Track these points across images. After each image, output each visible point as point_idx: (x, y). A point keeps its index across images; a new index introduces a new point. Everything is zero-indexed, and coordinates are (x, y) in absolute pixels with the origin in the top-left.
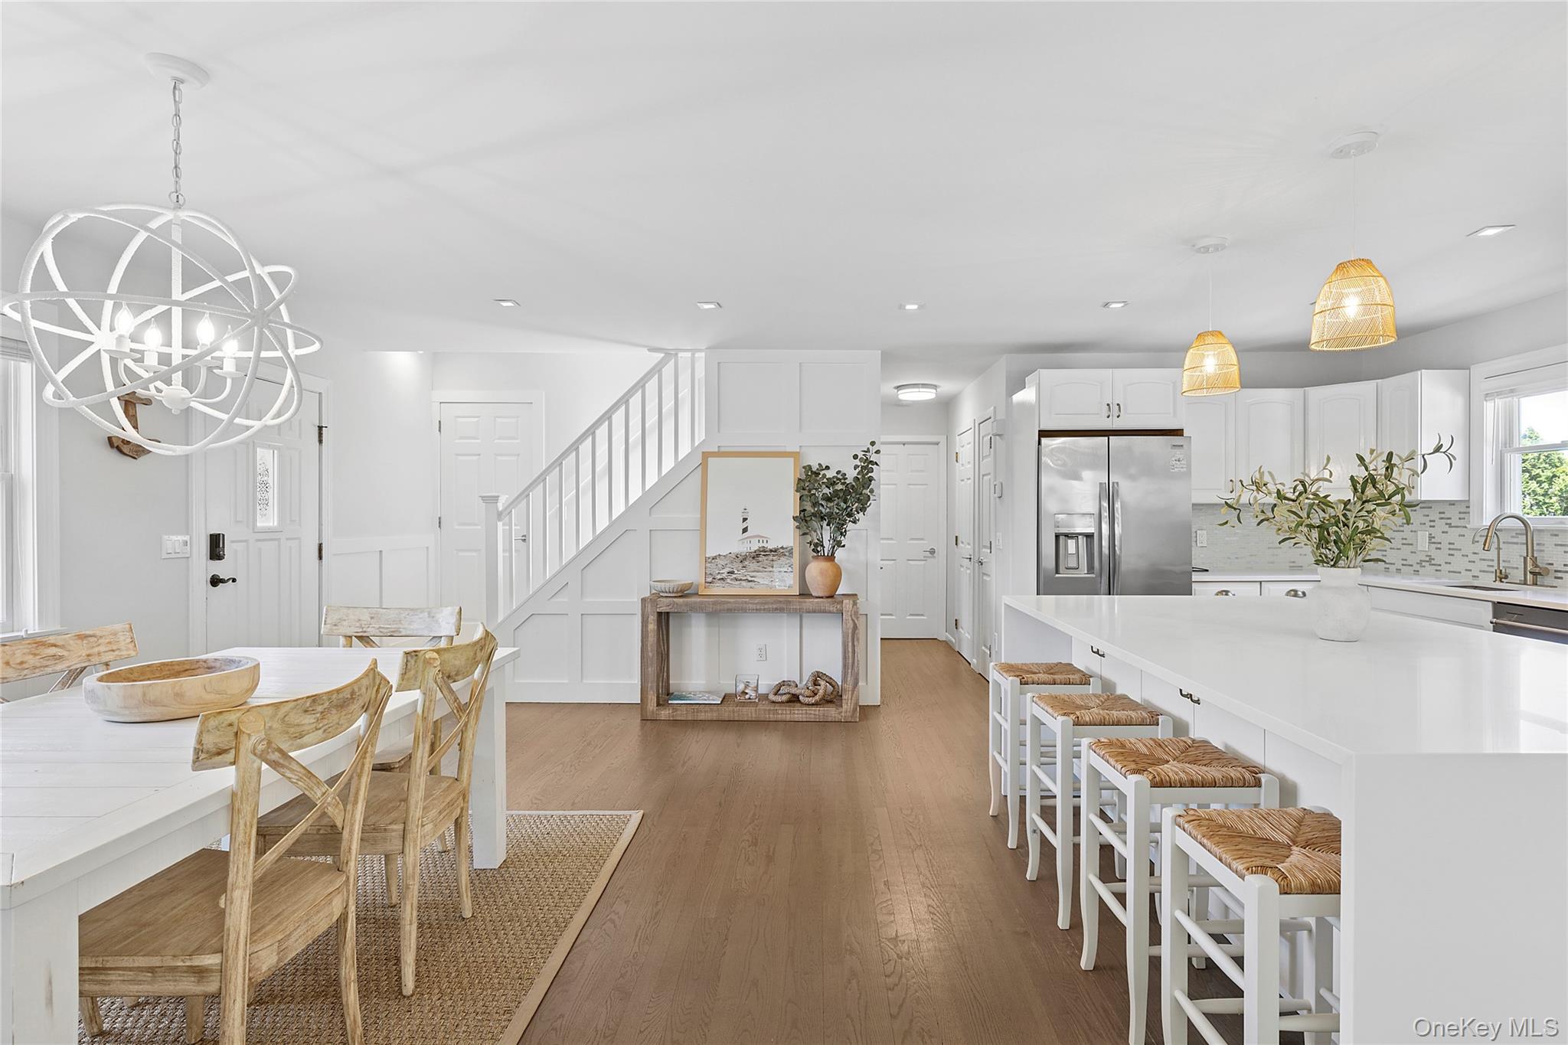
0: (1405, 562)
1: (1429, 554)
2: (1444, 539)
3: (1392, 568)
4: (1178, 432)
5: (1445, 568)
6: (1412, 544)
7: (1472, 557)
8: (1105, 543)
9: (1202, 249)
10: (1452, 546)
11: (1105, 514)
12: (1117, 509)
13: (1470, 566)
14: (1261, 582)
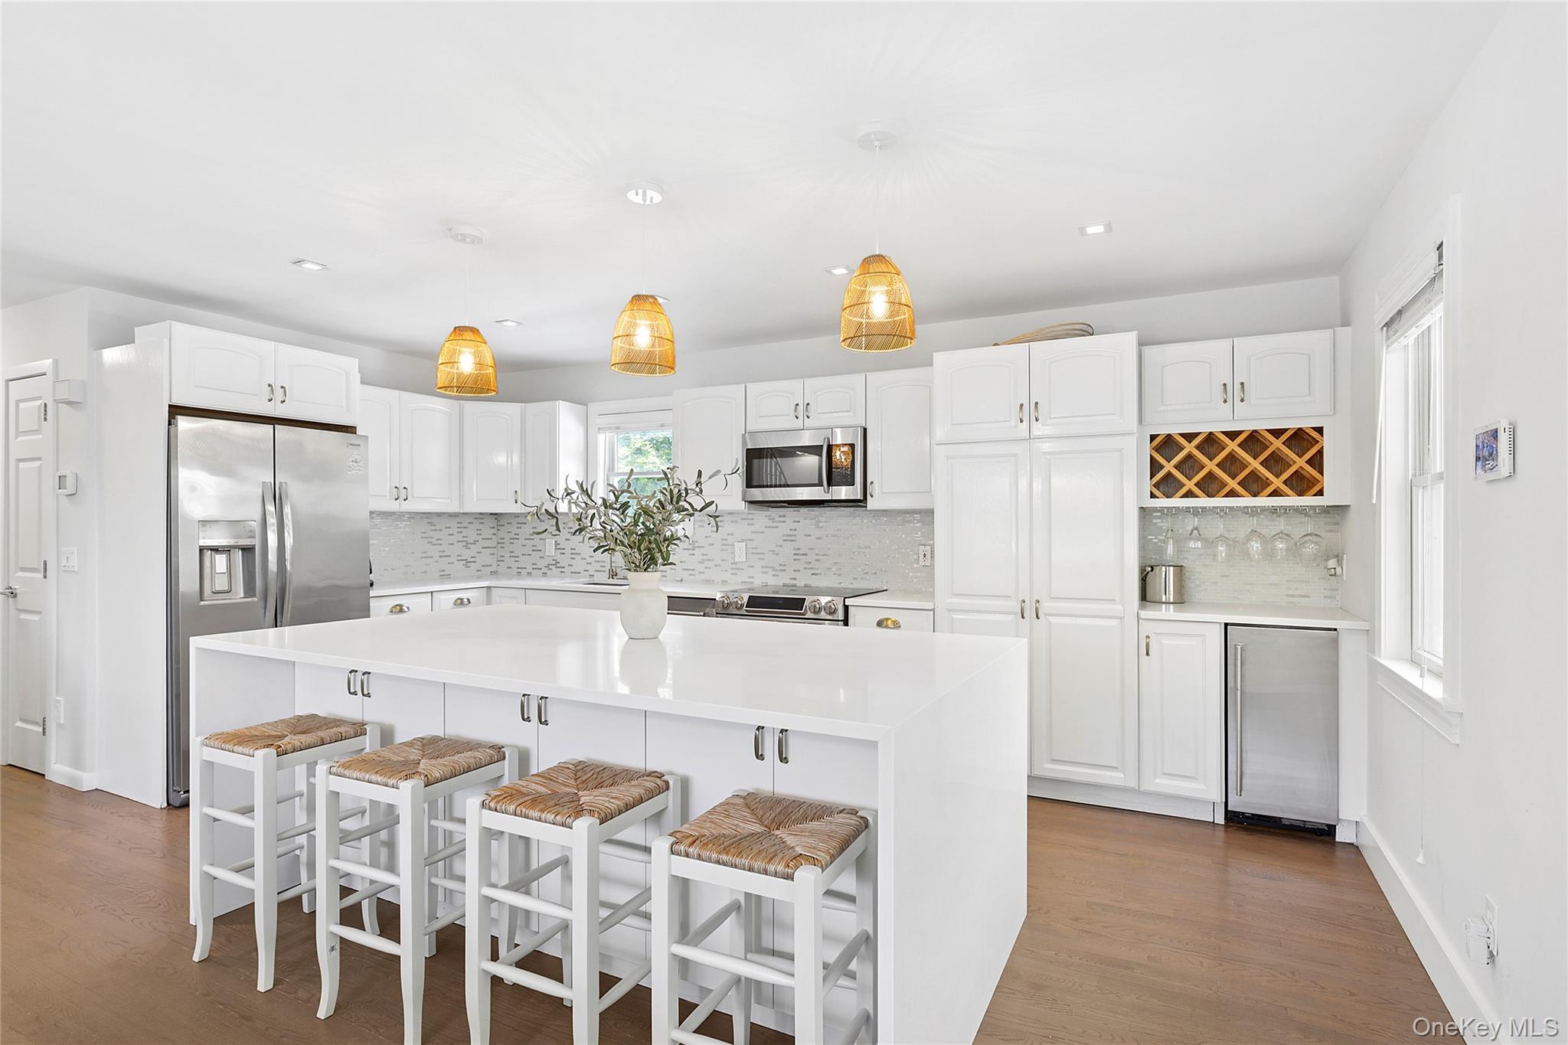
0: (535, 567)
1: (555, 558)
2: (567, 546)
3: (524, 572)
4: (349, 429)
5: (568, 569)
6: (540, 551)
7: (589, 560)
8: (272, 557)
9: (459, 236)
10: (573, 551)
11: (272, 521)
12: (287, 514)
13: (588, 567)
14: (432, 592)
